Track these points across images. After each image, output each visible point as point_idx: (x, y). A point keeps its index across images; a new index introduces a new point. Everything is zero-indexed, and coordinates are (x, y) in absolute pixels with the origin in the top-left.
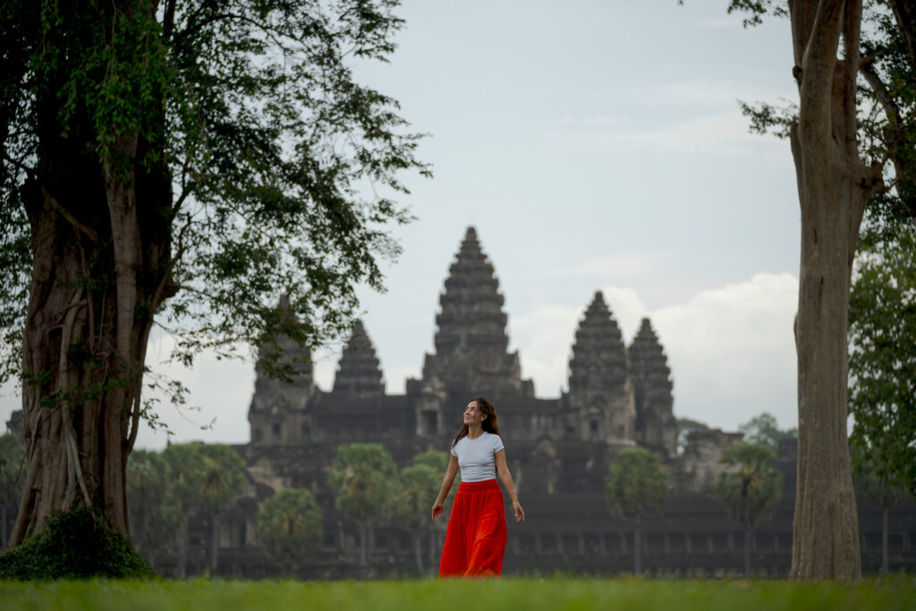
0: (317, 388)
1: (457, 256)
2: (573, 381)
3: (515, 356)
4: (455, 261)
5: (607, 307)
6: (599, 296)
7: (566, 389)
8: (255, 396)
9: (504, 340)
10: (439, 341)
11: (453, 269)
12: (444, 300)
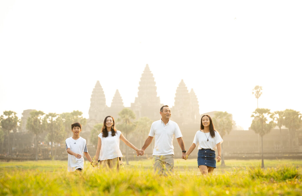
0: (107, 106)
1: (144, 71)
2: (175, 103)
3: (159, 98)
4: (143, 73)
5: (184, 83)
6: (182, 80)
7: (174, 105)
8: (90, 108)
9: (156, 94)
10: (139, 94)
11: (143, 75)
12: (140, 83)
